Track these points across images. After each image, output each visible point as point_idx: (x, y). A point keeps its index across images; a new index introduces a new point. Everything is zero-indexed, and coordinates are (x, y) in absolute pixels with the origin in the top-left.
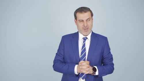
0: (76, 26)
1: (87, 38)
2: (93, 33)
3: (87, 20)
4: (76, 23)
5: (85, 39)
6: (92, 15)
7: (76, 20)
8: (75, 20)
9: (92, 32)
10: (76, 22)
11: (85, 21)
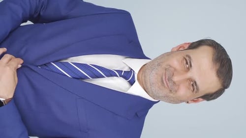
0: (170, 51)
1: (132, 83)
2: (149, 104)
3: (190, 80)
4: (178, 50)
5: (128, 76)
6: (209, 97)
7: (187, 47)
8: (186, 44)
9: (153, 103)
10: (180, 49)
11: (189, 75)
